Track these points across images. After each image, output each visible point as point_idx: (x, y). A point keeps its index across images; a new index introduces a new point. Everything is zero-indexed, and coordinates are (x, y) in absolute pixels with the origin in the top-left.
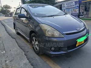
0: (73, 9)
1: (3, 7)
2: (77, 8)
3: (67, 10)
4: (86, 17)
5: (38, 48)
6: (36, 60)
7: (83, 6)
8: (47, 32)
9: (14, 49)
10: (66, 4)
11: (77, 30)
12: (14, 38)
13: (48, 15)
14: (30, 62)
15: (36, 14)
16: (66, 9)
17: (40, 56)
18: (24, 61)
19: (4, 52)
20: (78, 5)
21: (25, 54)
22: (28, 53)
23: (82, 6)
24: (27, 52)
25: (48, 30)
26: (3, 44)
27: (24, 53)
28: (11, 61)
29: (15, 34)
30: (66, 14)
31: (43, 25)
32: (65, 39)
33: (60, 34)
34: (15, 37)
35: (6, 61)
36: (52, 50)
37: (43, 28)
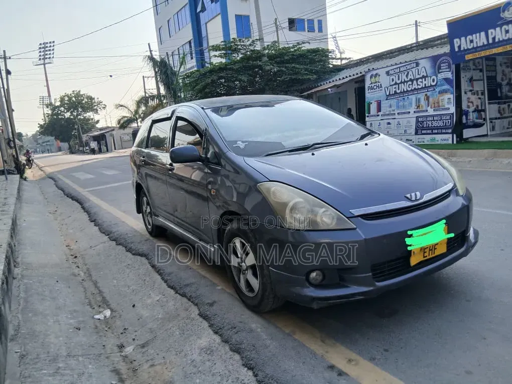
0: (422, 97)
1: (58, 104)
2: (446, 87)
3: (393, 102)
4: (497, 131)
5: (255, 283)
6: (251, 331)
7: (477, 75)
8: (288, 211)
9: (149, 296)
10: (388, 73)
11: (410, 200)
12: (141, 255)
13: (290, 143)
14: (226, 341)
15: (242, 145)
16: (389, 96)
17: (265, 318)
18: (199, 341)
19: (108, 313)
20: (449, 75)
21: (201, 315)
22: (214, 307)
23: (471, 80)
24: (211, 305)
25: (291, 204)
26: (95, 284)
27: (197, 312)
28: (143, 346)
29: (142, 235)
30: (371, 133)
31: (274, 186)
32: (362, 235)
33: (339, 219)
34: (144, 248)
35: (121, 347)
36: (313, 282)
37: (272, 199)
